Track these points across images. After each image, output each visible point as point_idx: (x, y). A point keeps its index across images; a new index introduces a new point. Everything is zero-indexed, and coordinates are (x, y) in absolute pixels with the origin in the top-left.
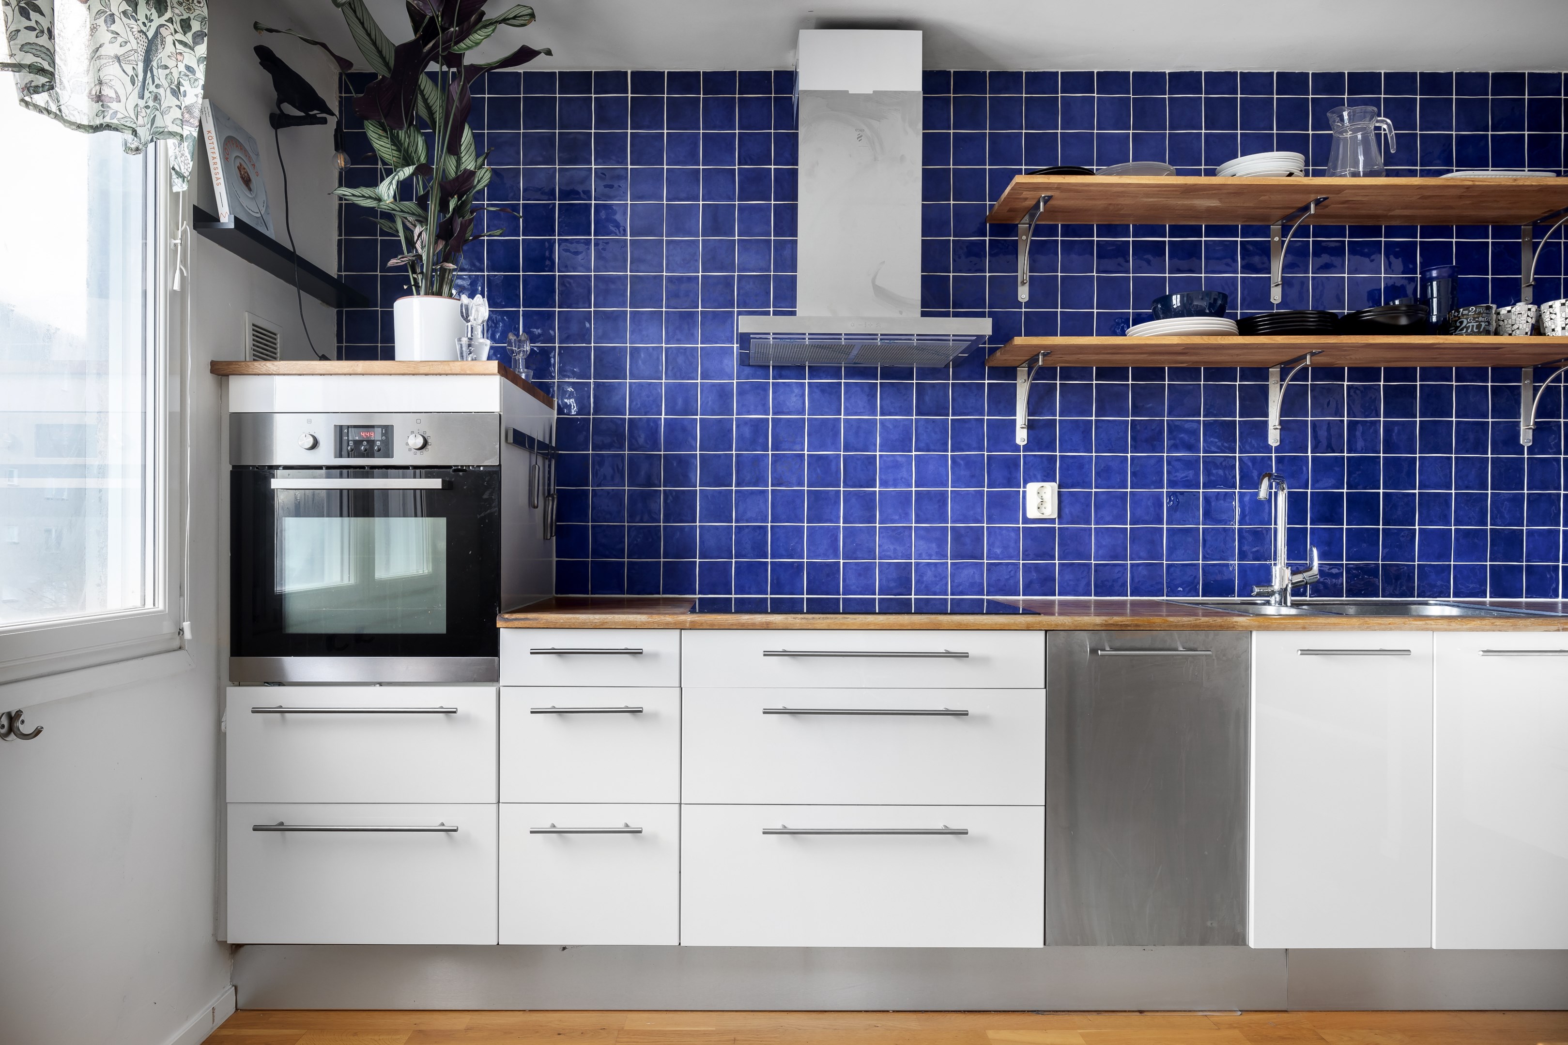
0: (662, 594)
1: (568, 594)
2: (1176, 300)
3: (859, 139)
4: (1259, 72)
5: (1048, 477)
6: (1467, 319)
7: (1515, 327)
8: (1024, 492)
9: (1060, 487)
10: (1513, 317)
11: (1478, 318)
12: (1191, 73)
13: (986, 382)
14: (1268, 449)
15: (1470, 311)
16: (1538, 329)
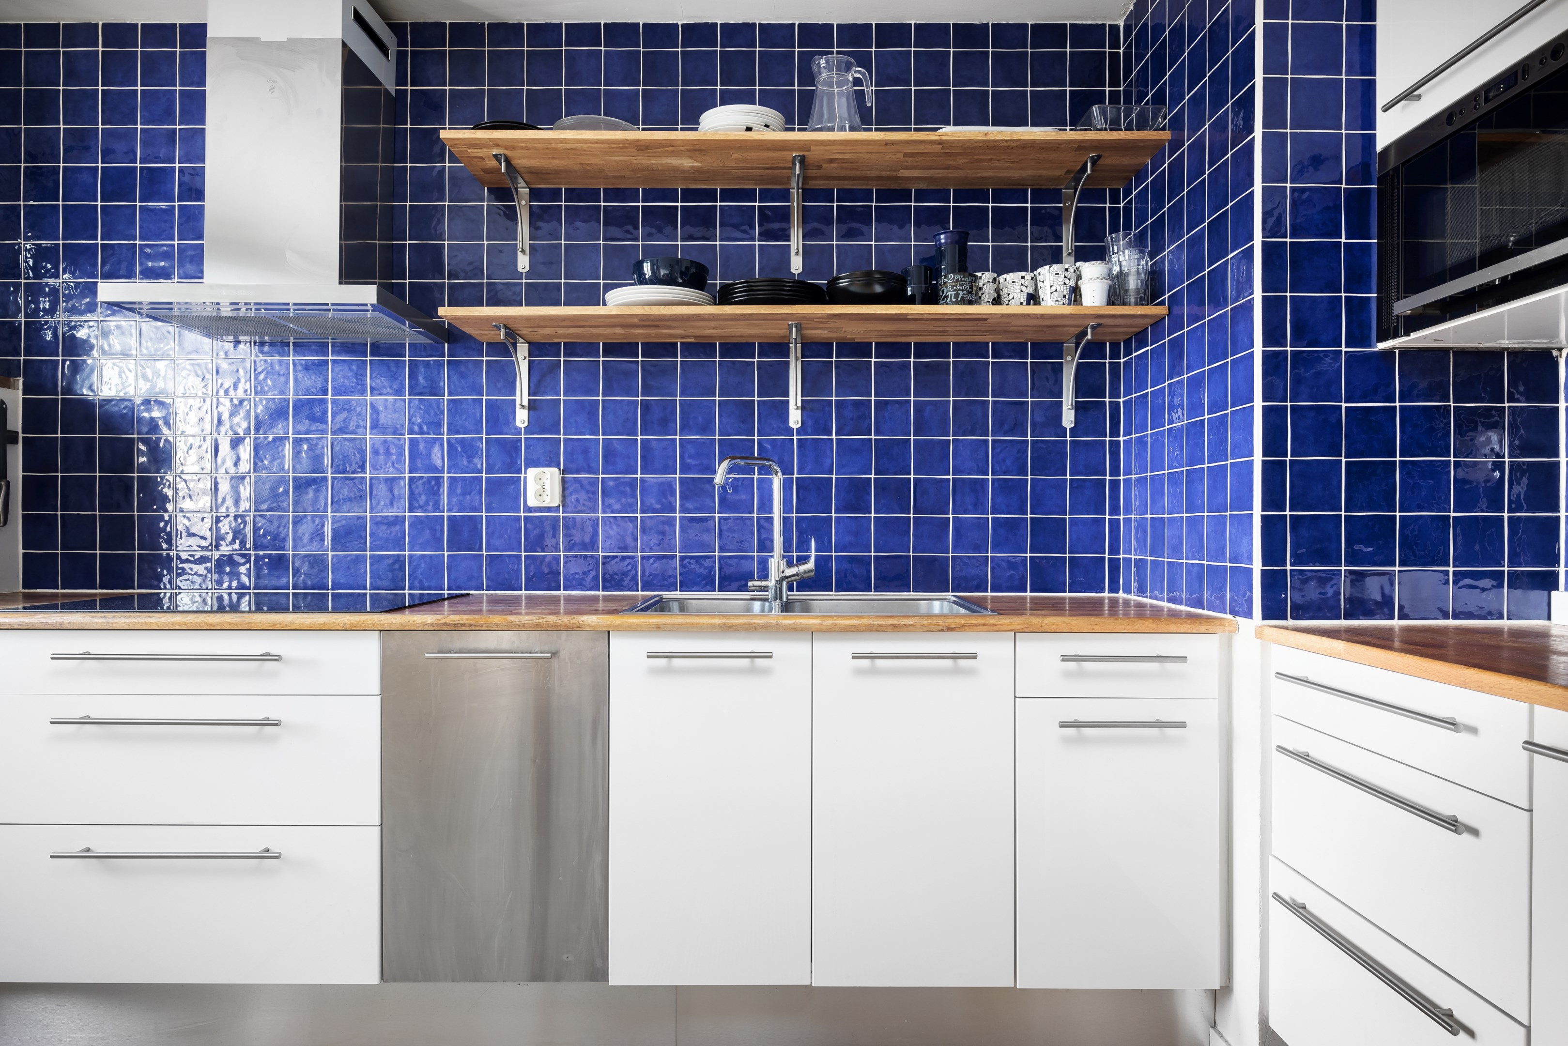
0: (137, 589)
1: (36, 589)
2: (647, 268)
3: (272, 91)
4: (779, 24)
5: (552, 462)
6: (946, 287)
7: (1011, 297)
8: (525, 478)
9: (564, 472)
10: (1009, 286)
11: (956, 286)
12: (706, 24)
13: (485, 359)
14: (790, 431)
15: (949, 279)
16: (1033, 298)
